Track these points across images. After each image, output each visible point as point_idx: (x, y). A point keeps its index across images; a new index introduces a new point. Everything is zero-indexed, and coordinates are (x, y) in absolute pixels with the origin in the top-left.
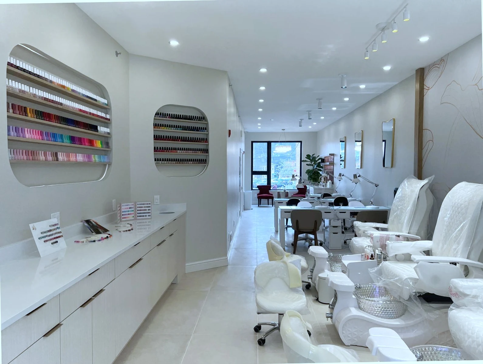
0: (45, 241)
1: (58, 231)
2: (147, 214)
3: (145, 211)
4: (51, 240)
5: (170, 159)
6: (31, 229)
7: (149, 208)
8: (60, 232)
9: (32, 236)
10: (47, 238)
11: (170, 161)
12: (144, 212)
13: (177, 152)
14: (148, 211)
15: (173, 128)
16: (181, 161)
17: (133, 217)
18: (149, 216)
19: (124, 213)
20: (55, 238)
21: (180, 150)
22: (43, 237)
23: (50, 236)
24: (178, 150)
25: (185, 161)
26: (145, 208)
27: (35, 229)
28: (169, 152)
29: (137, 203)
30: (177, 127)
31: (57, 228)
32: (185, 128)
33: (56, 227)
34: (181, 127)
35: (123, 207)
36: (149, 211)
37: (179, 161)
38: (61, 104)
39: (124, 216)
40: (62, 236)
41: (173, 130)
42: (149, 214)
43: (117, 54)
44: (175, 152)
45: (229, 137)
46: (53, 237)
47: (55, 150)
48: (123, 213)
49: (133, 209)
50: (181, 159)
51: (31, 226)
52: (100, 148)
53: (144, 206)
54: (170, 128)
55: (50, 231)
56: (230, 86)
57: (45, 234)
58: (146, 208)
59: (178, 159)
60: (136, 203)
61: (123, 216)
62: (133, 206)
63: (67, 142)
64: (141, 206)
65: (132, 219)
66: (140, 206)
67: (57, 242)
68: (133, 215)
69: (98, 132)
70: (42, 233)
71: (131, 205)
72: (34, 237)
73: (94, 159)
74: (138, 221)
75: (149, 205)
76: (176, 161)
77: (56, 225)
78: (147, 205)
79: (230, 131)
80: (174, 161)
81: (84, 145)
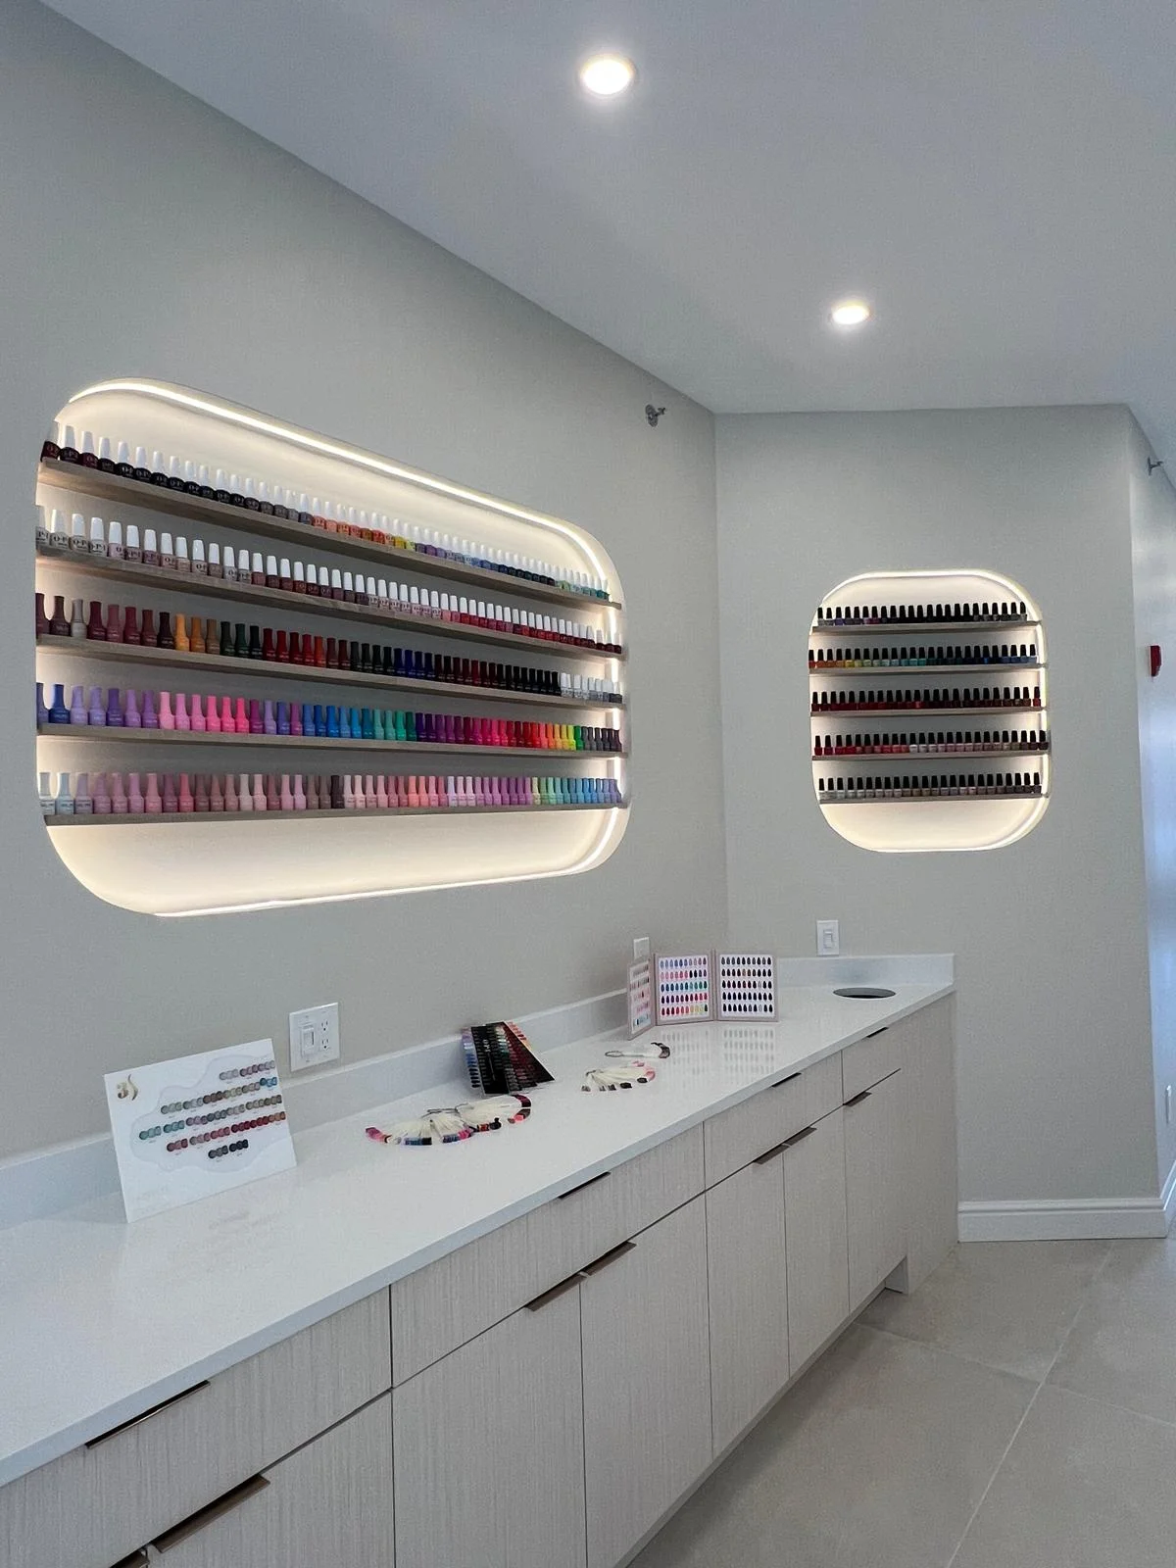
0: (170, 1147)
1: (265, 1093)
2: (758, 1003)
3: (752, 991)
4: (207, 1137)
5: (878, 780)
6: (111, 1093)
7: (767, 979)
8: (278, 1099)
9: (106, 1126)
10: (187, 1133)
11: (879, 786)
12: (747, 991)
13: (908, 751)
14: (763, 991)
15: (887, 662)
16: (925, 784)
17: (706, 1010)
18: (766, 1010)
19: (670, 994)
20: (235, 1129)
21: (922, 741)
22: (166, 1129)
23: (210, 1118)
24: (913, 741)
25: (944, 784)
26: (752, 979)
27: (131, 1094)
28: (873, 752)
29: (721, 956)
30: (904, 655)
31: (263, 1082)
32: (937, 657)
33: (256, 1078)
34: (922, 654)
35: (661, 971)
36: (768, 991)
37: (915, 785)
38: (362, 598)
39: (670, 1006)
40: (282, 1116)
41: (888, 666)
42: (768, 1003)
43: (653, 415)
44: (901, 752)
45: (1154, 673)
46: (229, 1122)
47: (327, 767)
48: (665, 994)
49: (703, 979)
50: (925, 779)
51: (112, 1081)
52: (570, 750)
53: (746, 967)
54: (875, 662)
55: (218, 1096)
56: (1151, 467)
57: (183, 1115)
58: (757, 979)
59: (915, 779)
60: (714, 956)
61: (666, 1006)
62: (702, 968)
63: (392, 737)
64: (736, 967)
65: (699, 1016)
66: (731, 967)
67: (244, 1144)
68: (704, 1002)
69: (559, 695)
70: (164, 1110)
71: (695, 962)
72: (113, 1128)
73: (536, 793)
74: (729, 1027)
75: (767, 967)
76: (906, 785)
77: (256, 1069)
78: (757, 967)
79: (1155, 652)
80: (897, 786)
81: (485, 743)
